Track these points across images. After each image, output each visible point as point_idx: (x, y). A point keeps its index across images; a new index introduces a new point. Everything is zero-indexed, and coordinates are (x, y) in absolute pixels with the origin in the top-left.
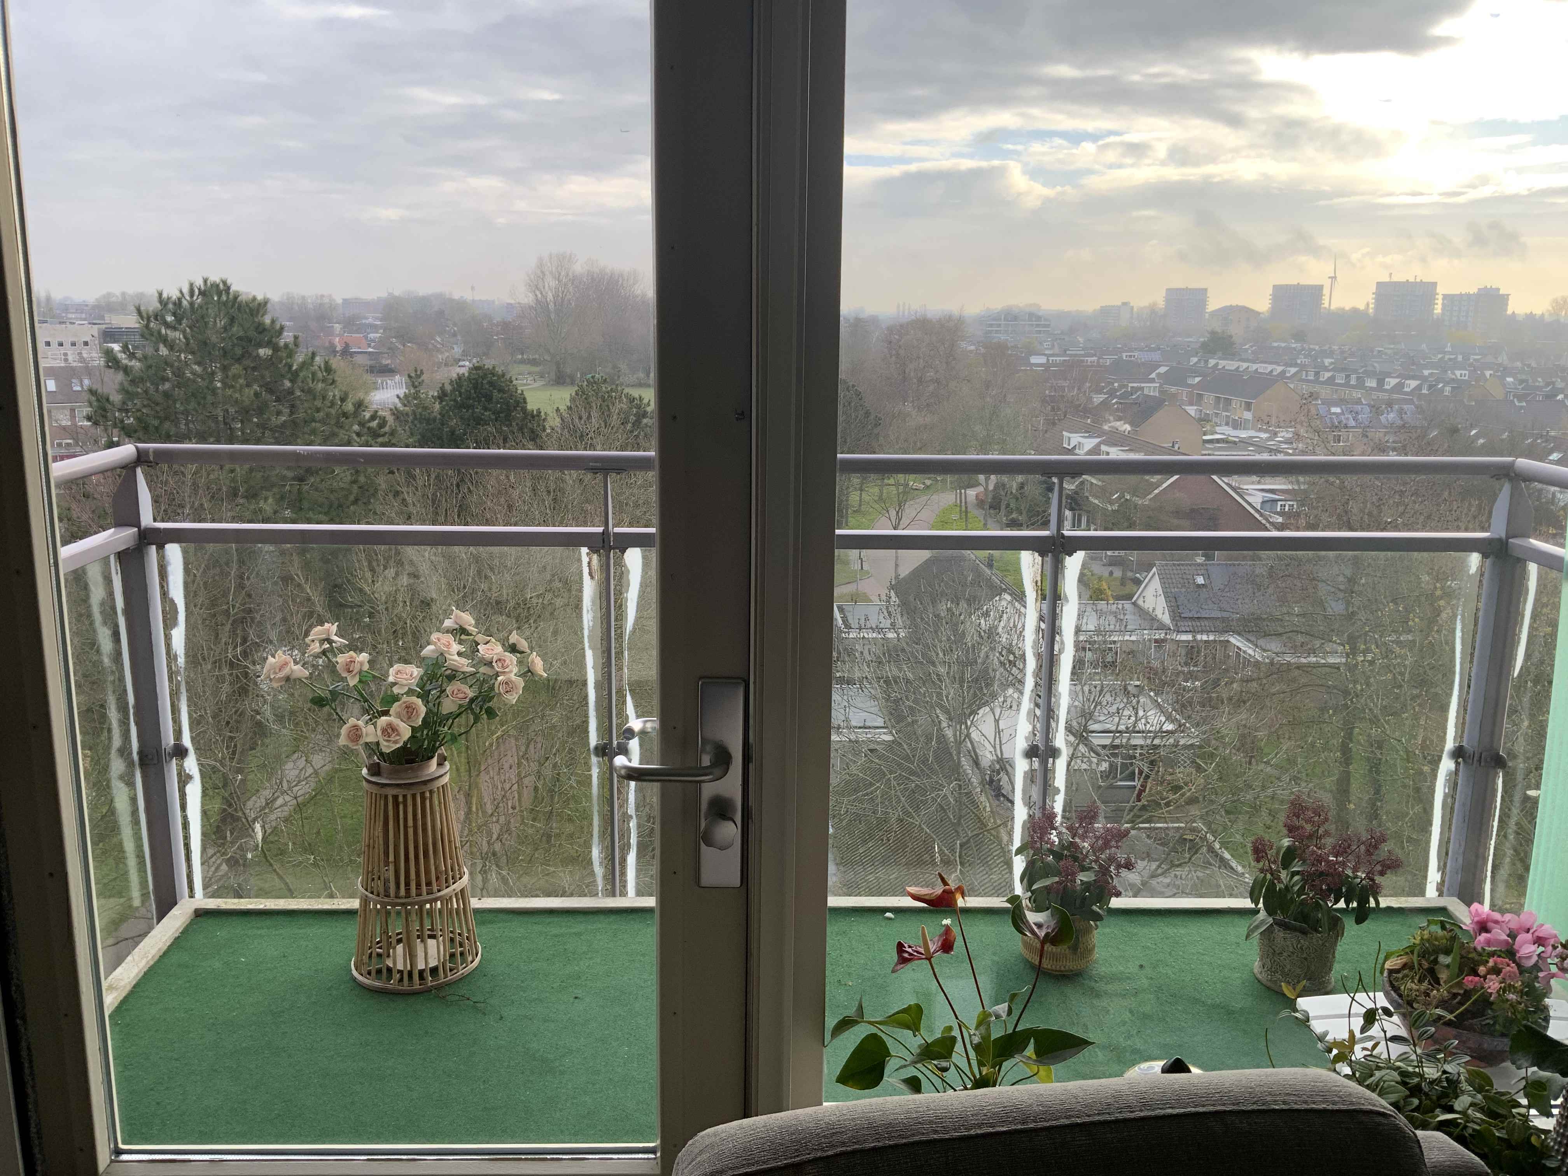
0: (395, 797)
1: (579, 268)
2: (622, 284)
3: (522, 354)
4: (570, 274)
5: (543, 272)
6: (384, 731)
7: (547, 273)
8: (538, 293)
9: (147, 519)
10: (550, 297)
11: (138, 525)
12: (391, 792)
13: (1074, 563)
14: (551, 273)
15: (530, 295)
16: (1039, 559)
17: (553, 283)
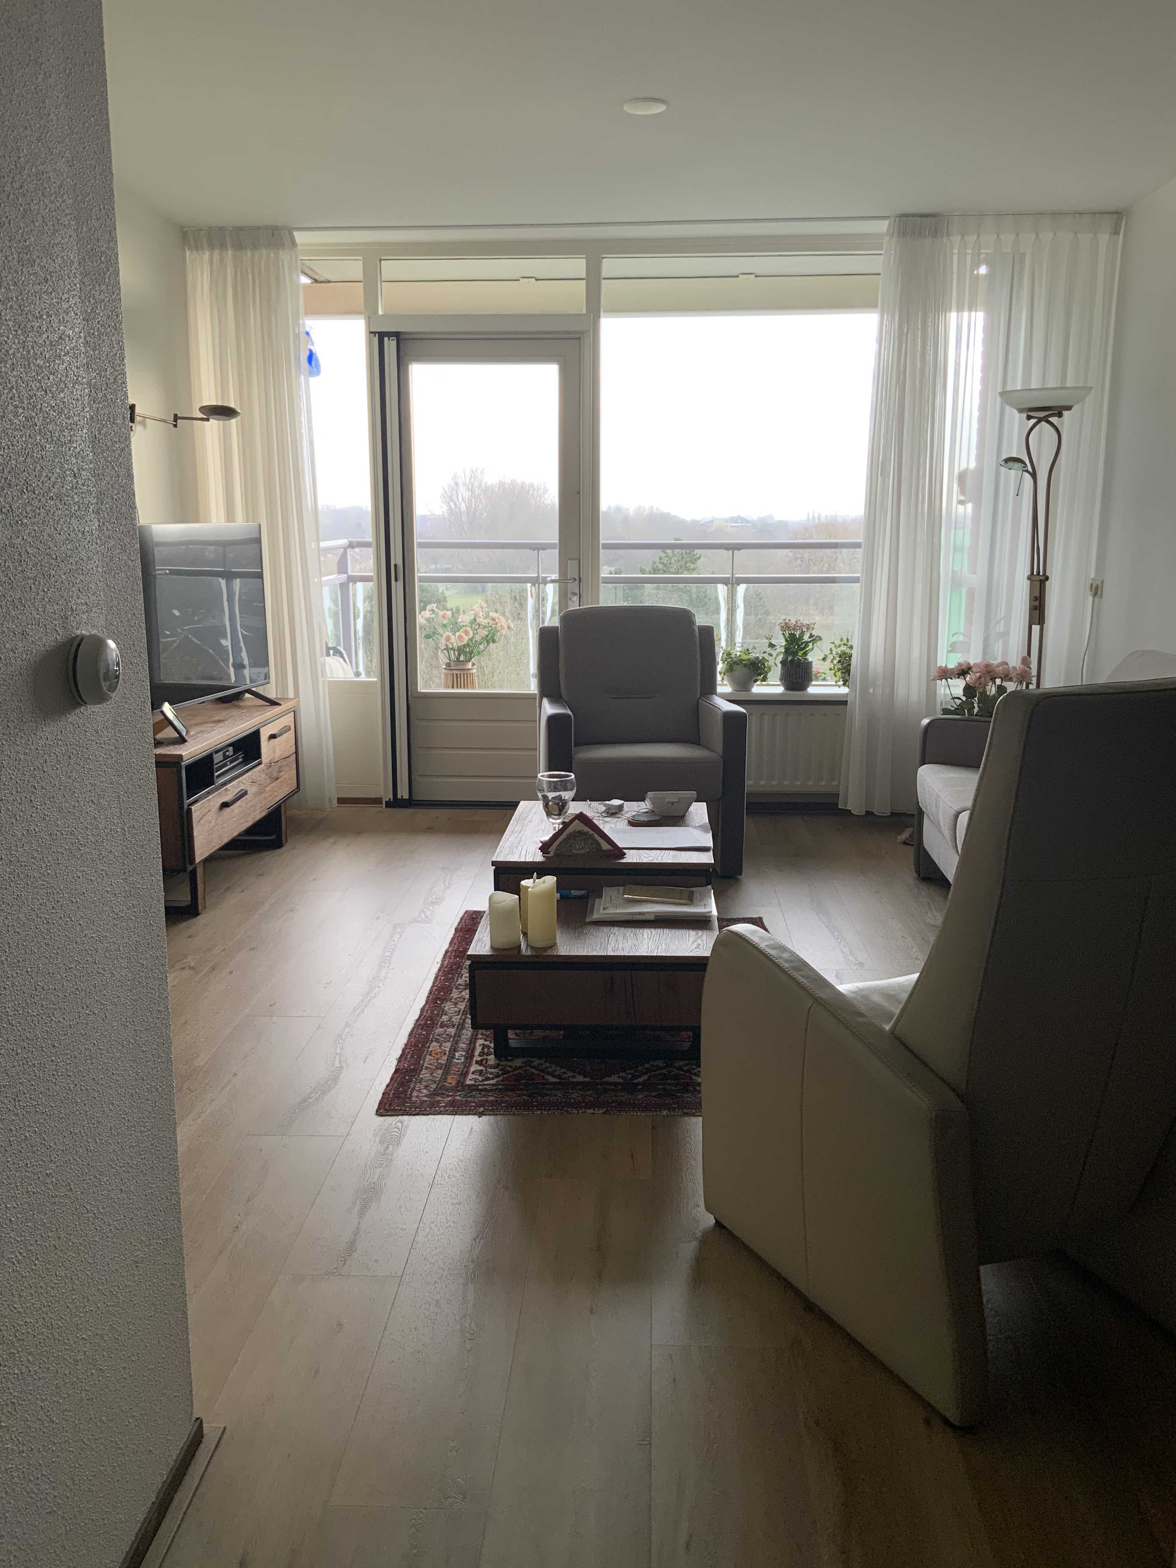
0: (457, 675)
1: (491, 479)
2: (532, 494)
3: (436, 564)
4: (483, 485)
5: (456, 484)
6: (458, 637)
7: (461, 484)
8: (452, 504)
9: (350, 573)
10: (463, 506)
11: (347, 573)
12: (455, 672)
13: (741, 589)
14: (464, 484)
15: (444, 505)
16: (726, 588)
17: (467, 495)
